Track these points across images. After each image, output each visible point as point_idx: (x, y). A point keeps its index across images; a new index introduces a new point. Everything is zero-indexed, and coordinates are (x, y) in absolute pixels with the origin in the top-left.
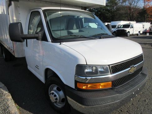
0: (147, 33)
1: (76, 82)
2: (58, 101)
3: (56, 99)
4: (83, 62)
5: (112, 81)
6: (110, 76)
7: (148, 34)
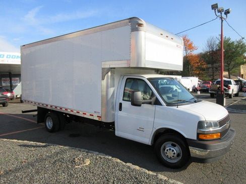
0: (198, 91)
1: (198, 134)
2: (175, 155)
3: (174, 154)
4: (203, 119)
5: (220, 133)
6: (218, 128)
7: (199, 93)
